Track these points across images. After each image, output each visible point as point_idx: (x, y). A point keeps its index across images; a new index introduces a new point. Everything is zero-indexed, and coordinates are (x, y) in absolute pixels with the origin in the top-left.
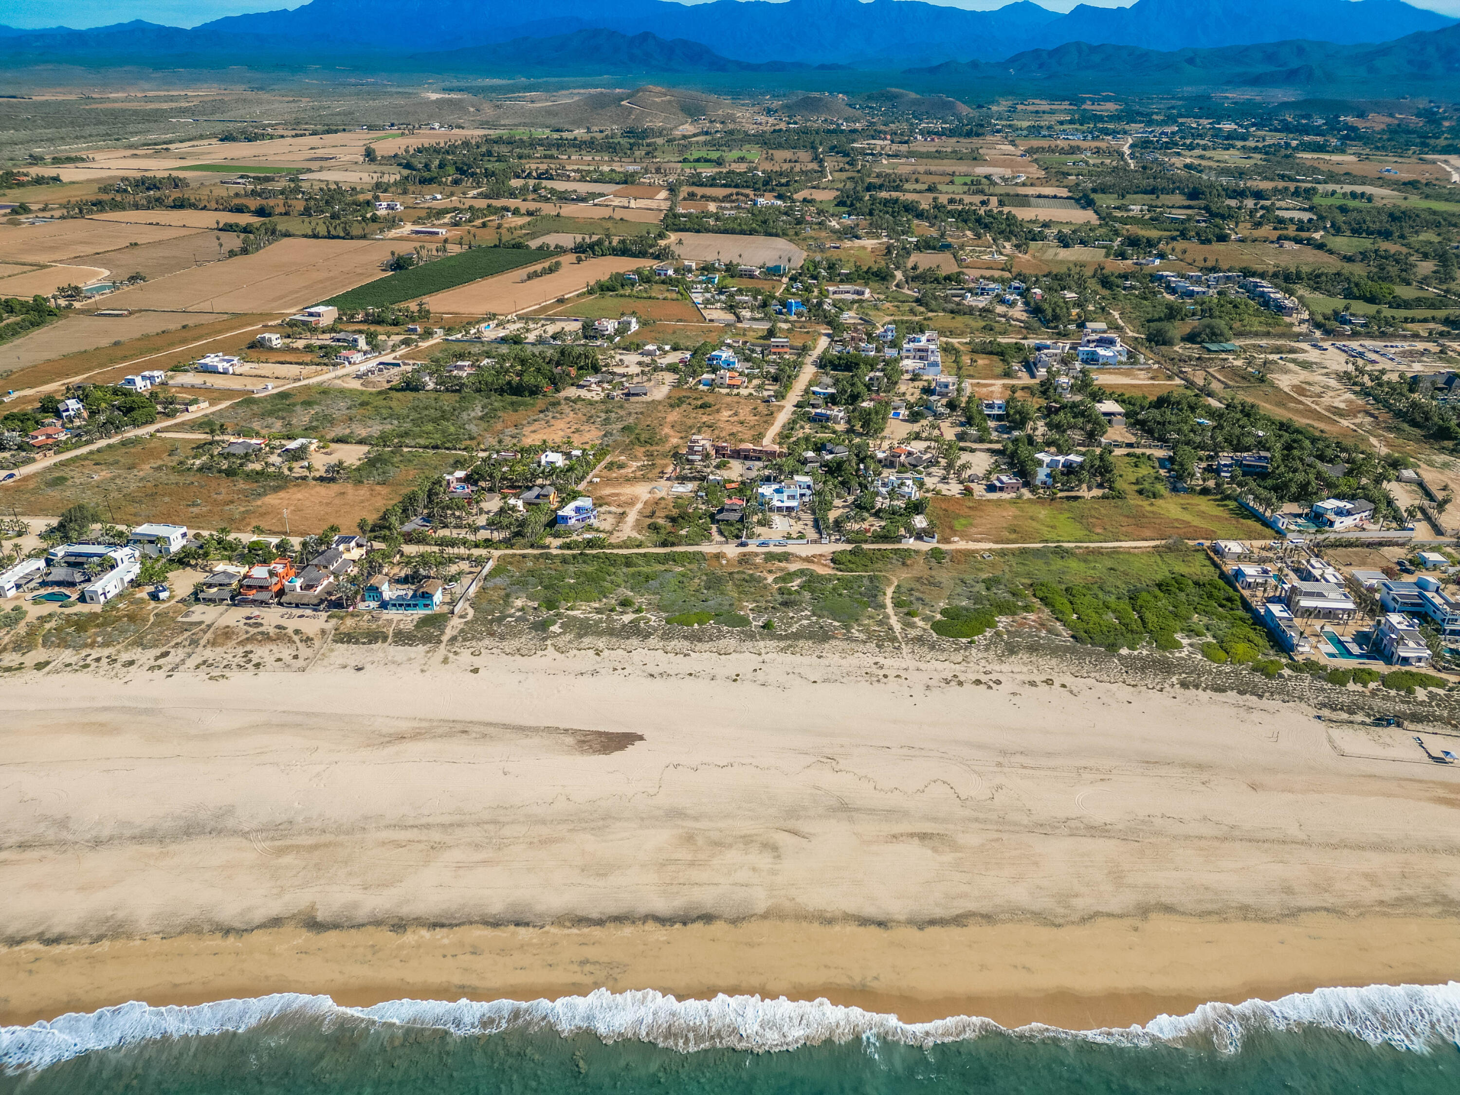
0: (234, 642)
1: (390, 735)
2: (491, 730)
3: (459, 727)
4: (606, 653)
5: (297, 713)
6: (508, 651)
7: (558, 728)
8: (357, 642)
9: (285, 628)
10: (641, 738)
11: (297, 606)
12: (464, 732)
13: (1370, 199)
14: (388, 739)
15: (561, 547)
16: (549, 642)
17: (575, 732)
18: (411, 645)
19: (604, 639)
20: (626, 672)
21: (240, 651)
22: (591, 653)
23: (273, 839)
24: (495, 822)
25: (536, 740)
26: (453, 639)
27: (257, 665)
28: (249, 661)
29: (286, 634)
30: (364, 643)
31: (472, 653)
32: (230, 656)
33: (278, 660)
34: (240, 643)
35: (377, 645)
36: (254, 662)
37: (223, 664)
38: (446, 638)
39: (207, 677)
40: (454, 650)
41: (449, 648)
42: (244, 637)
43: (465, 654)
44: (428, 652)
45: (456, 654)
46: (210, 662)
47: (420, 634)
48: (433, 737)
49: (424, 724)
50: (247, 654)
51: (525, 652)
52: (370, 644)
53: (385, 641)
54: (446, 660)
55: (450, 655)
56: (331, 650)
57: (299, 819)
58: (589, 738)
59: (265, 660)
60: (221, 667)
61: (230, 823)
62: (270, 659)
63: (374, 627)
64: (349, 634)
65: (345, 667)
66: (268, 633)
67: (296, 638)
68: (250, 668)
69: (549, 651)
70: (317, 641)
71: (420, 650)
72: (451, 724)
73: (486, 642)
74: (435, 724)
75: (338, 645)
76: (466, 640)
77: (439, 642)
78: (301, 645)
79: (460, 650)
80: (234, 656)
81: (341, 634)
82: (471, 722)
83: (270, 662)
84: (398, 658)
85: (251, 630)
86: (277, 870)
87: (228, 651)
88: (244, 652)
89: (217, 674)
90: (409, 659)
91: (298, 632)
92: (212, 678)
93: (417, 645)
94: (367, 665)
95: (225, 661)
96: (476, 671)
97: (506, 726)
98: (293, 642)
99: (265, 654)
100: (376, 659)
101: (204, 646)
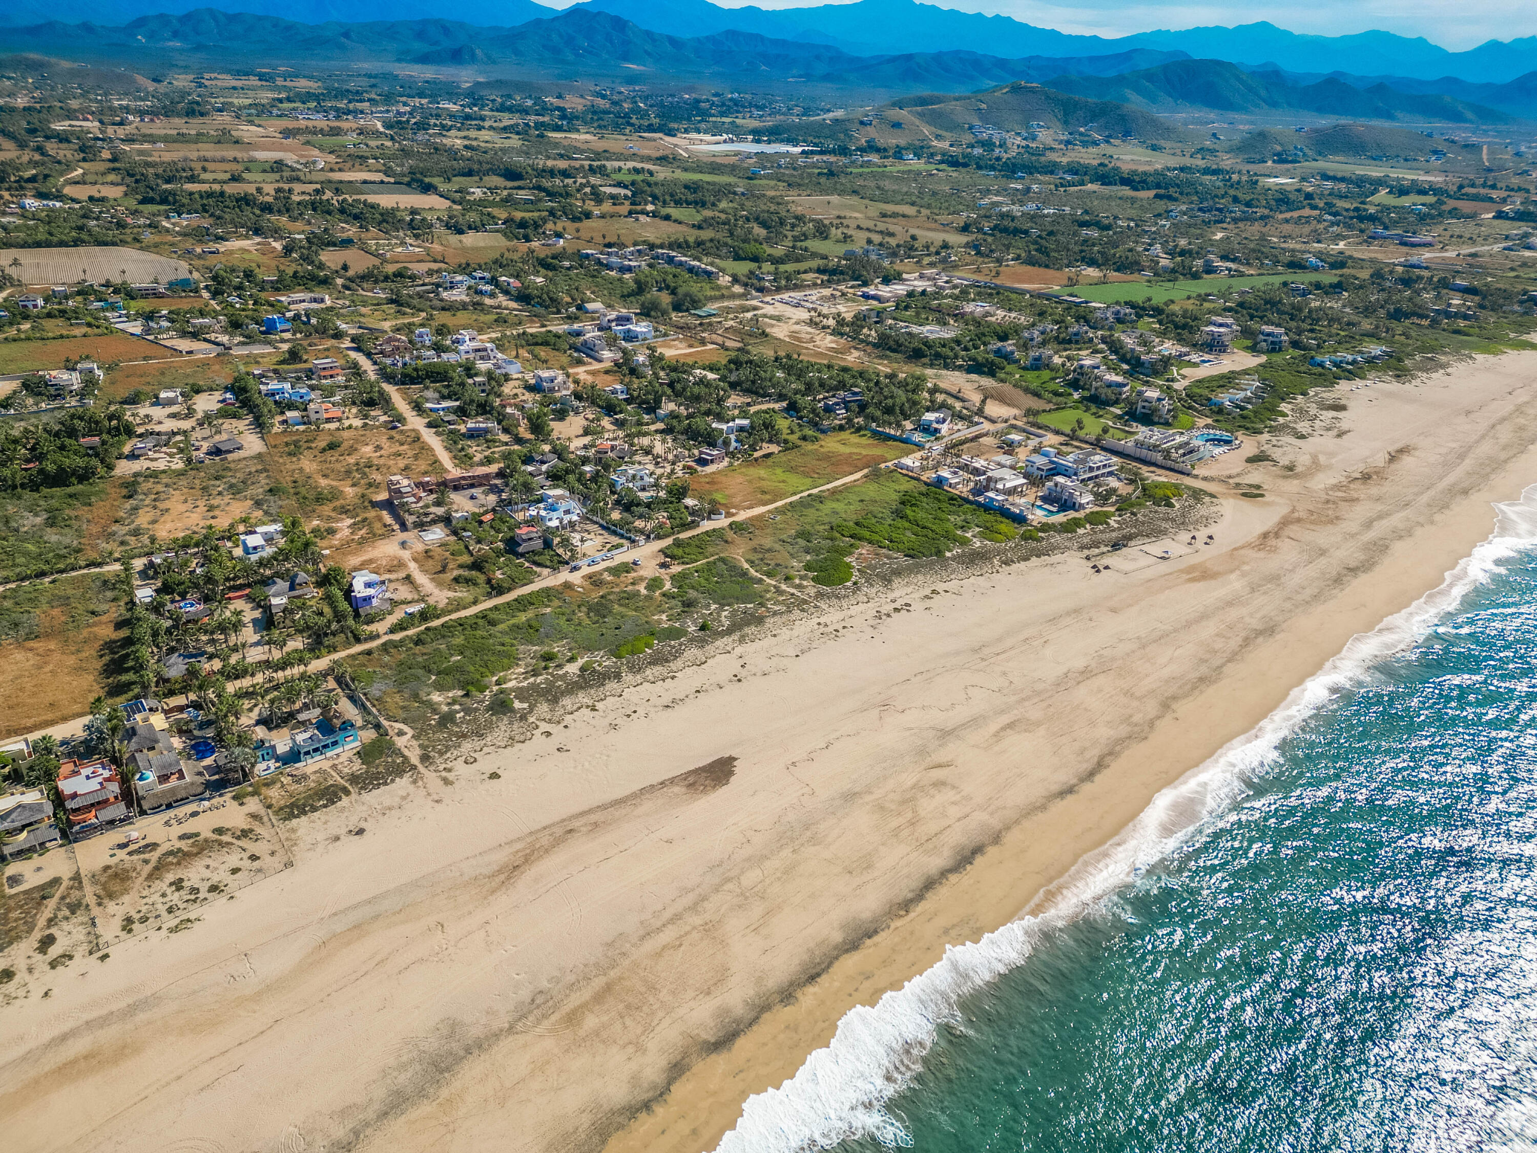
0: (141, 879)
1: (500, 872)
2: (593, 818)
3: (559, 831)
4: (599, 706)
5: (355, 907)
6: (503, 744)
7: (652, 786)
8: (314, 809)
9: (197, 835)
10: (732, 759)
11: (169, 806)
12: (570, 831)
13: (651, 174)
14: (502, 877)
15: (392, 631)
16: (531, 720)
17: (672, 781)
18: (386, 784)
19: (580, 695)
20: (642, 713)
21: (162, 885)
22: (586, 711)
23: (545, 1016)
24: (729, 880)
25: (647, 805)
26: (425, 758)
27: (214, 889)
28: (195, 890)
29: (206, 840)
30: (325, 806)
31: (466, 762)
32: (156, 897)
33: (235, 871)
34: (150, 877)
35: (345, 801)
36: (204, 887)
37: (162, 909)
38: (415, 760)
39: (164, 932)
40: (441, 768)
41: (432, 768)
42: (148, 868)
43: (459, 766)
44: (415, 782)
45: (449, 770)
46: (136, 916)
47: (381, 769)
48: (547, 851)
49: (519, 846)
50: (178, 885)
51: (522, 738)
52: (334, 803)
53: (347, 793)
54: (446, 782)
55: (444, 774)
56: (293, 830)
57: (545, 984)
58: (691, 779)
59: (215, 879)
60: (164, 914)
61: (476, 1032)
62: (221, 876)
63: (313, 785)
64: (292, 805)
65: (337, 838)
66: (179, 850)
67: (226, 838)
68: (210, 896)
69: (544, 726)
70: (259, 829)
71: (402, 784)
72: (547, 832)
73: (467, 746)
74: (529, 840)
75: (295, 821)
76: (441, 754)
77: (414, 768)
78: (243, 843)
79: (449, 765)
80: (164, 895)
81: (281, 809)
82: (563, 821)
83: (227, 878)
84: (387, 802)
85: (147, 856)
86: (597, 1035)
87: (145, 893)
88: (171, 884)
89: (174, 923)
90: (404, 798)
91: (219, 831)
92: (174, 930)
93: (393, 781)
94: (363, 825)
95: (159, 906)
96: (494, 776)
97: (603, 807)
98: (228, 843)
99: (207, 873)
100: (364, 815)
101: (100, 904)
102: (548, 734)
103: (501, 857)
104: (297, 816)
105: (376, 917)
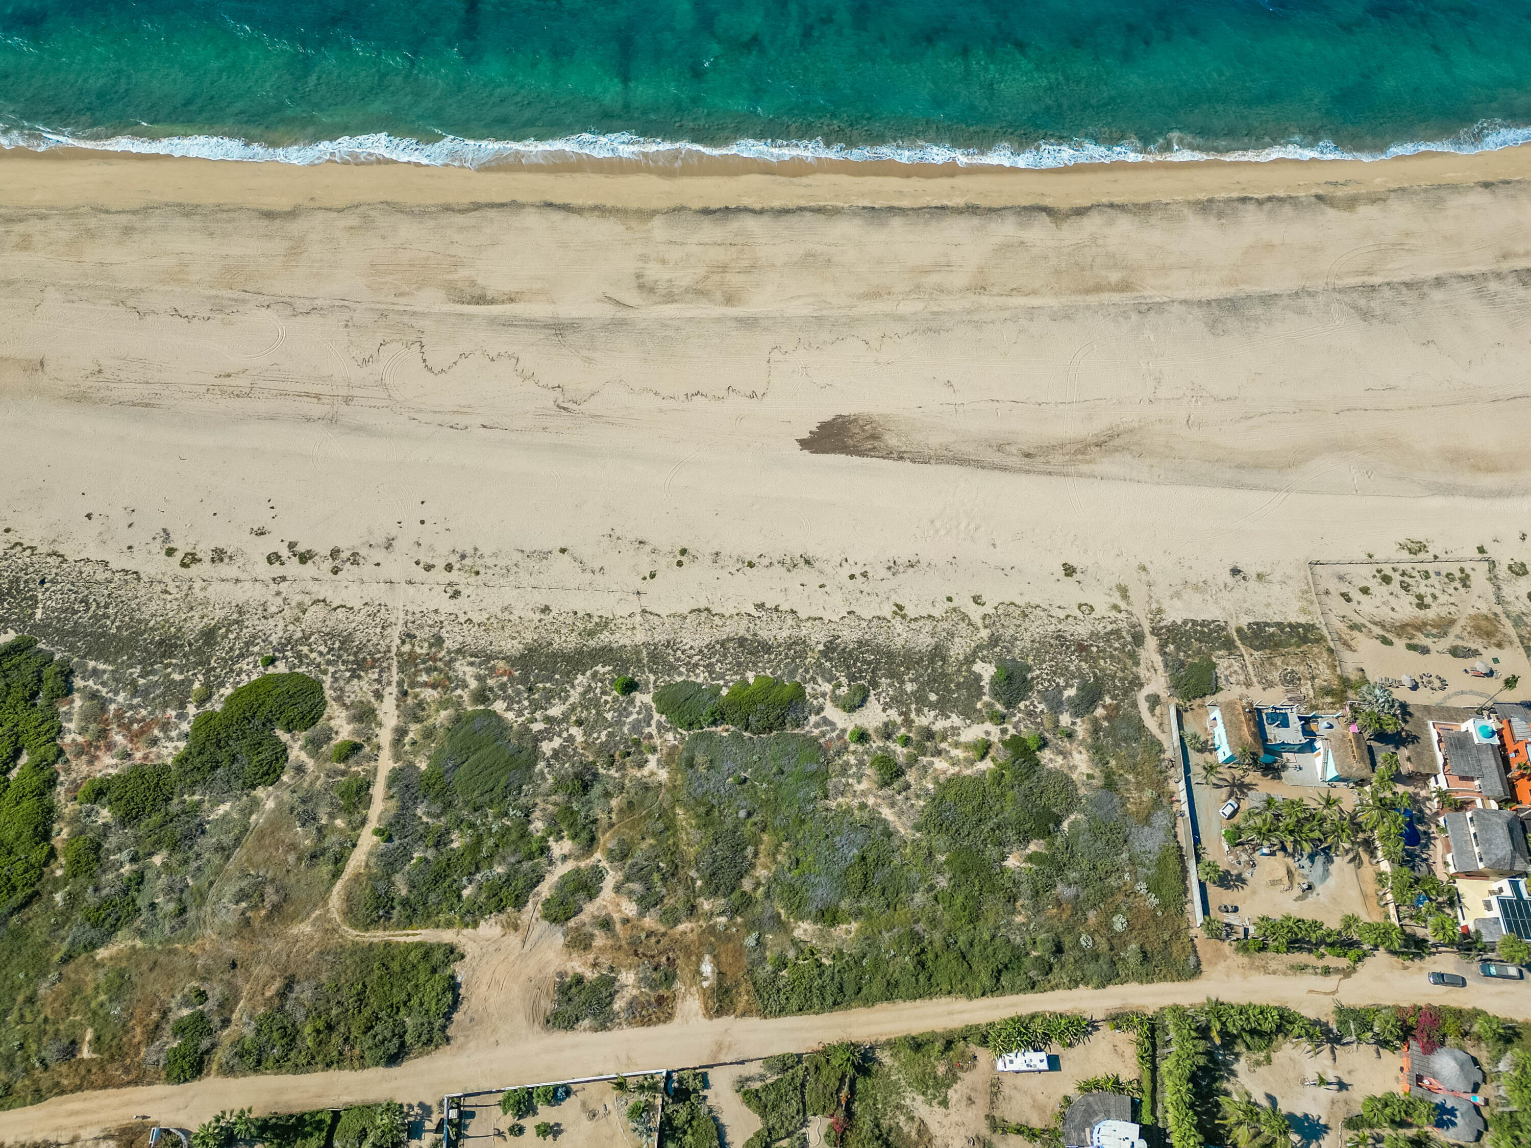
2: (997, 458)
3: (1038, 463)
4: (887, 610)
5: (1256, 487)
6: (1038, 612)
7: (913, 461)
8: (1279, 625)
9: (1411, 647)
10: (805, 444)
12: (1028, 455)
14: (1117, 442)
16: (984, 633)
17: (888, 455)
18: (1194, 622)
19: (899, 642)
20: (846, 571)
22: (911, 612)
25: (935, 440)
26: (1138, 639)
27: (1387, 580)
28: (1406, 587)
29: (1399, 636)
30: (1267, 624)
31: (1092, 609)
32: (1443, 598)
33: (1365, 591)
34: (1452, 622)
35: (1244, 621)
36: (1395, 586)
37: (1434, 579)
38: (1151, 642)
39: (1432, 550)
40: (1123, 615)
41: (1134, 619)
42: (1456, 629)
43: (1101, 609)
44: (1160, 611)
45: (1115, 607)
46: (1457, 584)
47: (1196, 645)
48: (1062, 446)
49: (1084, 468)
50: (1422, 605)
51: (1011, 609)
52: (1257, 624)
53: (1239, 630)
54: (1124, 592)
55: (1123, 605)
56: (1304, 611)
57: (1134, 317)
58: (868, 445)
59: (1385, 588)
60: (1432, 574)
61: (1197, 312)
62: (1379, 590)
63: (1278, 661)
64: (1304, 640)
65: (1260, 577)
66: (1427, 636)
67: (1378, 631)
68: (1388, 570)
69: (975, 613)
70: (1342, 627)
71: (1175, 614)
72: (1050, 468)
73: (1082, 631)
74: (1072, 469)
75: (1303, 620)
76: (1117, 633)
77: (1155, 631)
78: (1358, 620)
79: (1113, 614)
80: (1435, 597)
81: (1317, 641)
82: (1028, 472)
83: (1374, 584)
84: (1197, 598)
85: (1459, 643)
86: (1115, 265)
87: (1453, 609)
88: (1428, 607)
89: (1422, 556)
90: (1177, 595)
91: (1386, 642)
92: (1422, 548)
93: (1185, 622)
94: (1230, 580)
95: (1438, 586)
96: (1069, 571)
97: (980, 465)
98: (1375, 623)
99: (1393, 602)
100: (1225, 594)
101: (1495, 614)
102: (977, 600)
103: (1106, 465)
104: (1300, 625)
105: (1240, 467)
